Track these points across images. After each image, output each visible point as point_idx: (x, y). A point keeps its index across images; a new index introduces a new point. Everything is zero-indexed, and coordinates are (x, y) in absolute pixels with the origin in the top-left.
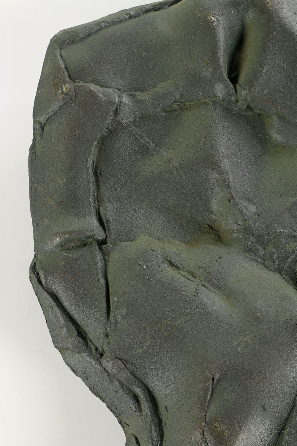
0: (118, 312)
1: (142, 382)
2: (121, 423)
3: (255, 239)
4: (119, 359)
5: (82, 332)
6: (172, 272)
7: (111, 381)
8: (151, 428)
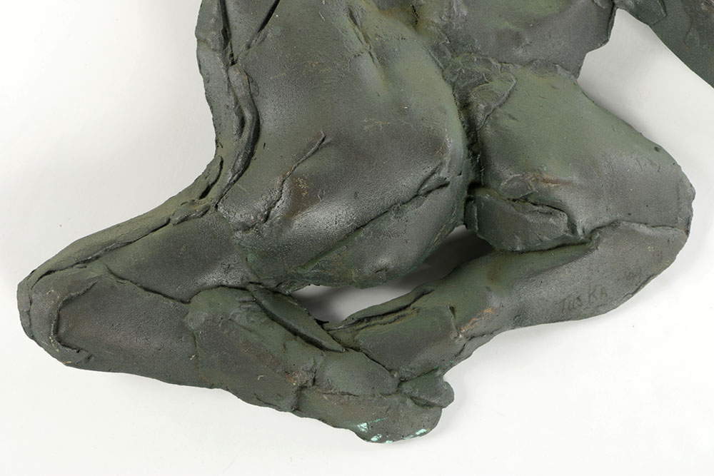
0: (272, 30)
1: (256, 109)
2: (217, 142)
3: (448, 42)
4: (247, 74)
5: (228, 33)
6: (348, 23)
7: (229, 92)
8: (239, 155)
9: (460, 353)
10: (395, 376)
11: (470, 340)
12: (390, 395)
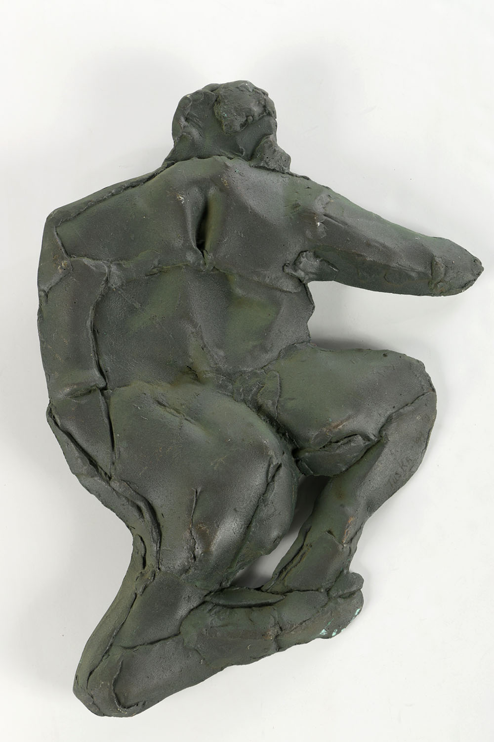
0: (120, 445)
1: (143, 497)
2: (128, 527)
3: (224, 378)
4: (124, 481)
5: (94, 461)
6: (160, 410)
7: (119, 497)
8: (152, 531)
9: (350, 553)
10: (322, 591)
11: (351, 542)
12: (326, 604)
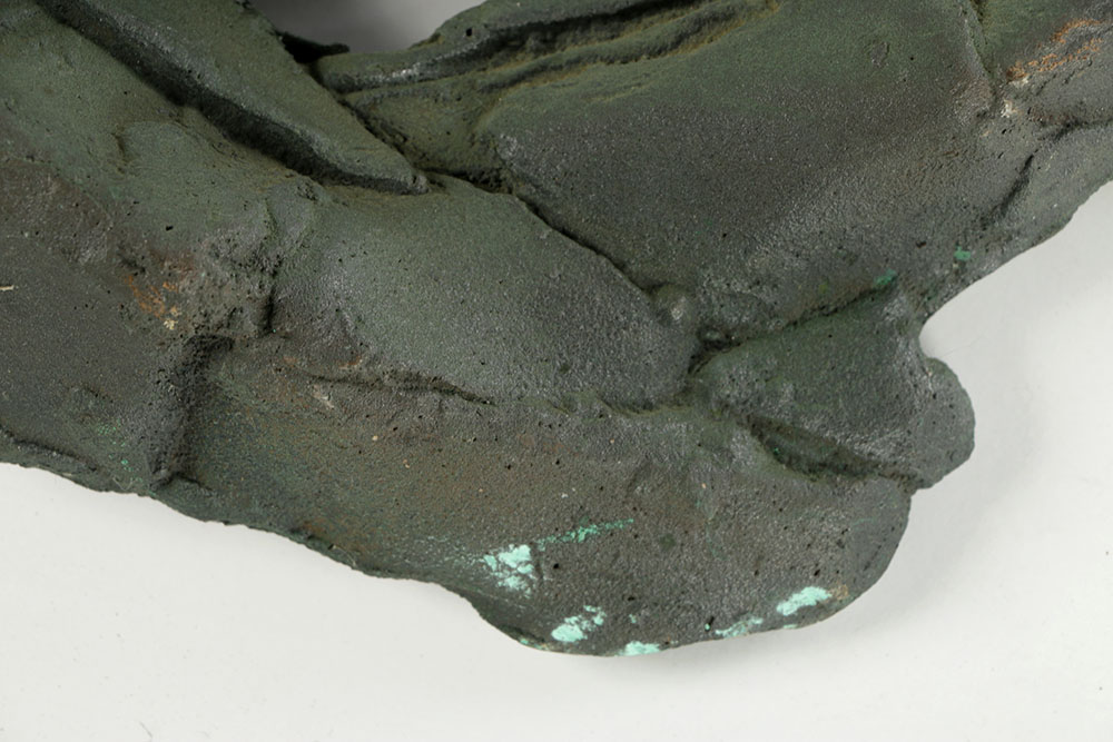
9: (1005, 204)
10: (677, 314)
11: (1061, 133)
12: (648, 406)
